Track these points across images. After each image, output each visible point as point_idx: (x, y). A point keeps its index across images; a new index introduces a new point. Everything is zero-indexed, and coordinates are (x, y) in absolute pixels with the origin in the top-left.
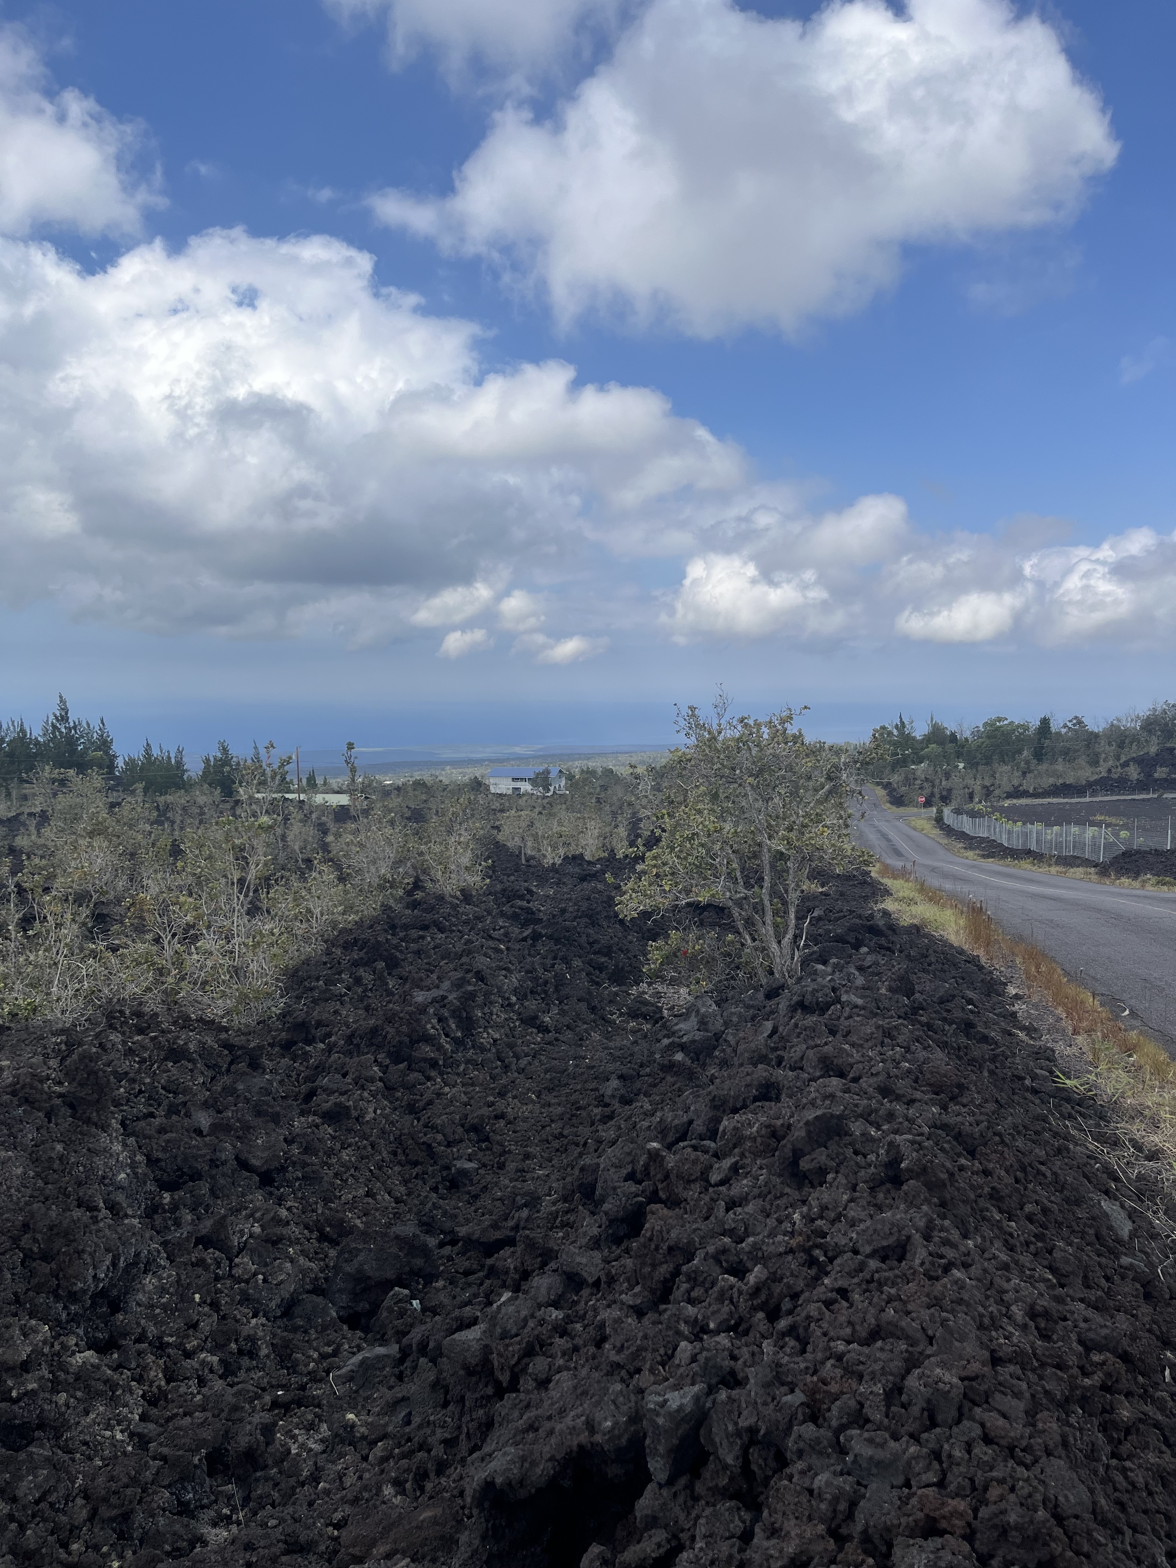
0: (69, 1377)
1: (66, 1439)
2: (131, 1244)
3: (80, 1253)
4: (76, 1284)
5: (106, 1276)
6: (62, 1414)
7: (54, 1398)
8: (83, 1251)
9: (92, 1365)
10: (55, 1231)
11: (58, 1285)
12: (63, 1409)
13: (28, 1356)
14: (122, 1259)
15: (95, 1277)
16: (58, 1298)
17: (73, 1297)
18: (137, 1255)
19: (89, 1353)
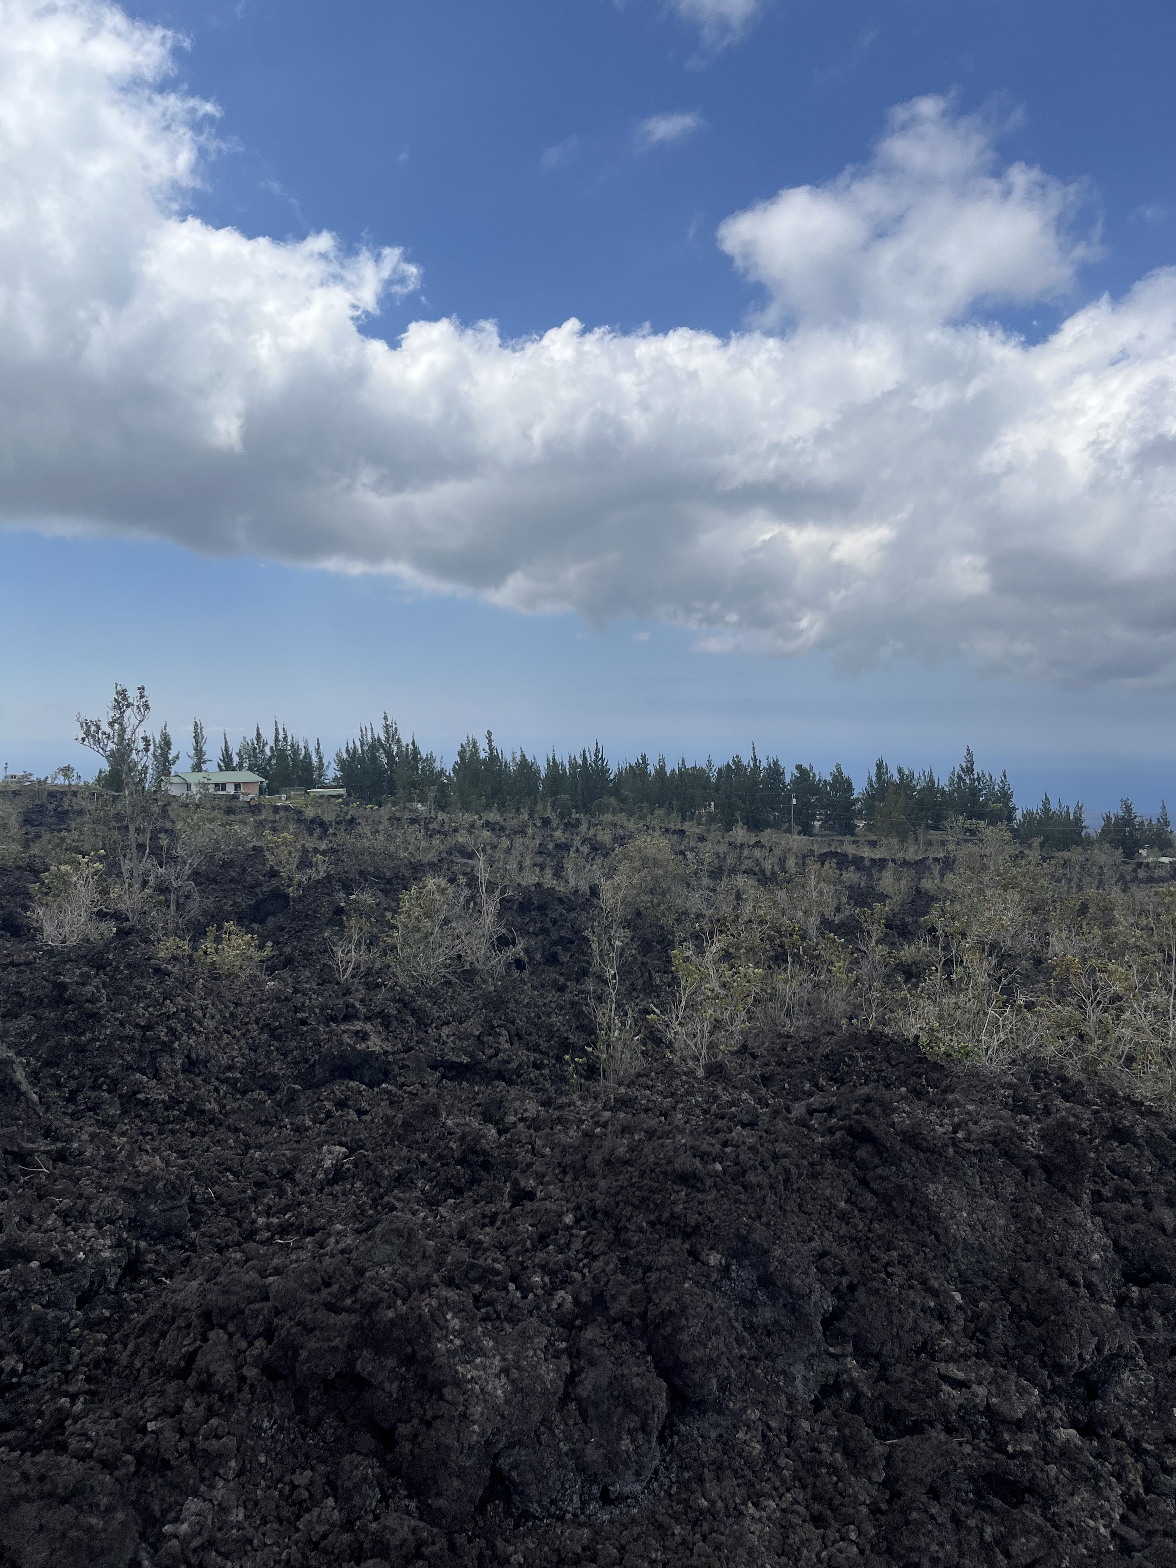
0: (1055, 1449)
1: (1053, 1514)
2: (1116, 1333)
3: (1069, 1327)
4: (1062, 1357)
5: (1091, 1358)
6: (1052, 1487)
7: (1046, 1468)
8: (1072, 1326)
9: (1077, 1448)
10: (1044, 1296)
11: (1044, 1351)
12: (1054, 1482)
13: (1024, 1416)
14: (1107, 1347)
15: (1080, 1356)
16: (1043, 1365)
17: (1059, 1369)
18: (1121, 1347)
19: (1073, 1432)
